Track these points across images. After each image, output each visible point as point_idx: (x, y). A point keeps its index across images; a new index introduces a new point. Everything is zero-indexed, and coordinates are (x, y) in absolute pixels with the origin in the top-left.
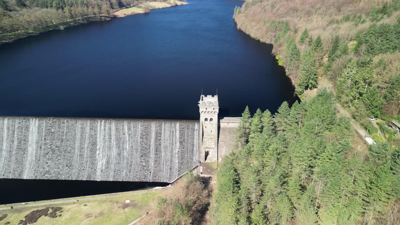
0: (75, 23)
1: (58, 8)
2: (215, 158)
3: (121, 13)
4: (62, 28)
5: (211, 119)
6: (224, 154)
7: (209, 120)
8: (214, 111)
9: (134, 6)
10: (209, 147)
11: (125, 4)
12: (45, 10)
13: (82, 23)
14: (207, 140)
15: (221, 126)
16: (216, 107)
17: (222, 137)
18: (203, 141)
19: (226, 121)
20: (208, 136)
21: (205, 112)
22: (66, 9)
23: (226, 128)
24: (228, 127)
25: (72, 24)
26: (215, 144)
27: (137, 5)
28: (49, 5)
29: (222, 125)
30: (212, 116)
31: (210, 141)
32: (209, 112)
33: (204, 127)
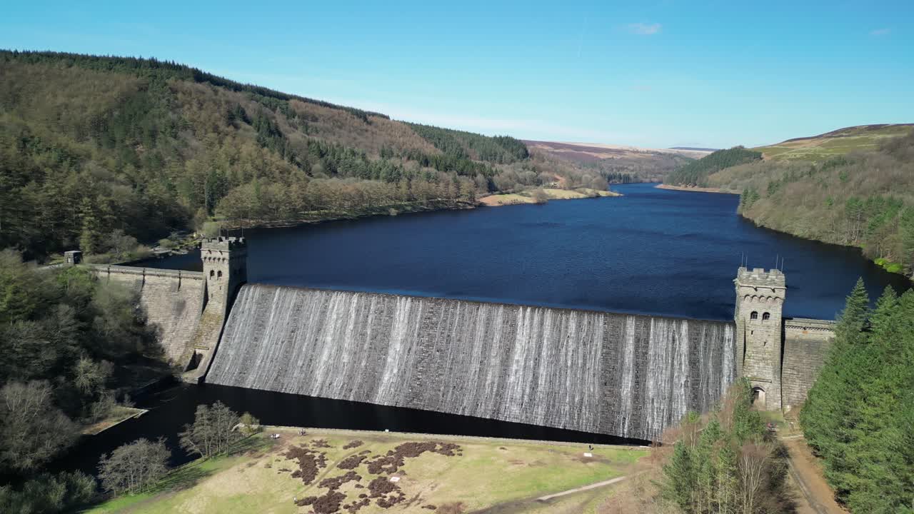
0: (414, 208)
1: (390, 181)
2: (775, 401)
3: (492, 200)
4: (393, 212)
5: (766, 316)
6: (797, 398)
7: (761, 315)
8: (774, 295)
9: (514, 192)
10: (760, 376)
11: (499, 187)
12: (366, 181)
13: (426, 209)
14: (755, 363)
15: (787, 336)
16: (780, 286)
17: (791, 359)
18: (746, 364)
19: (799, 324)
20: (757, 353)
21: (752, 297)
22: (403, 183)
23: (801, 341)
24: (804, 338)
25: (409, 208)
26: (775, 372)
27: (521, 191)
28: (375, 175)
29: (789, 333)
30: (770, 307)
31: (761, 364)
32: (762, 296)
33: (748, 333)
